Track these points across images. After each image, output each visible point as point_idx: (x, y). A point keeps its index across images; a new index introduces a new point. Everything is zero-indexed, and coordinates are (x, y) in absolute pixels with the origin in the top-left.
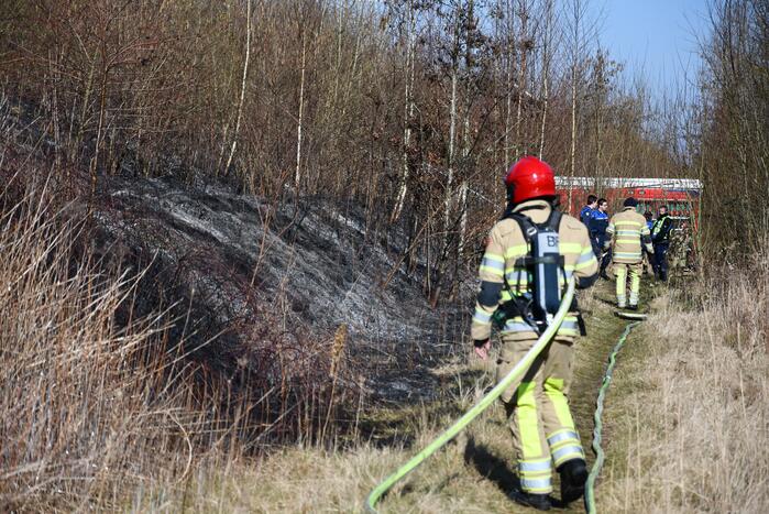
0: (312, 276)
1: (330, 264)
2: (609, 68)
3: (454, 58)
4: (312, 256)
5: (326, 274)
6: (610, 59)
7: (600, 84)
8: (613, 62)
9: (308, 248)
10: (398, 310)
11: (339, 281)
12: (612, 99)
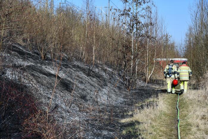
0: (92, 85)
1: (99, 82)
2: (169, 37)
3: (132, 28)
4: (95, 79)
5: (98, 84)
6: (169, 35)
7: (167, 40)
8: (169, 36)
9: (94, 77)
10: (118, 93)
11: (101, 86)
12: (169, 43)
